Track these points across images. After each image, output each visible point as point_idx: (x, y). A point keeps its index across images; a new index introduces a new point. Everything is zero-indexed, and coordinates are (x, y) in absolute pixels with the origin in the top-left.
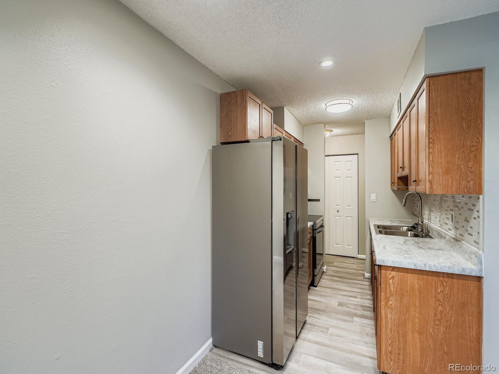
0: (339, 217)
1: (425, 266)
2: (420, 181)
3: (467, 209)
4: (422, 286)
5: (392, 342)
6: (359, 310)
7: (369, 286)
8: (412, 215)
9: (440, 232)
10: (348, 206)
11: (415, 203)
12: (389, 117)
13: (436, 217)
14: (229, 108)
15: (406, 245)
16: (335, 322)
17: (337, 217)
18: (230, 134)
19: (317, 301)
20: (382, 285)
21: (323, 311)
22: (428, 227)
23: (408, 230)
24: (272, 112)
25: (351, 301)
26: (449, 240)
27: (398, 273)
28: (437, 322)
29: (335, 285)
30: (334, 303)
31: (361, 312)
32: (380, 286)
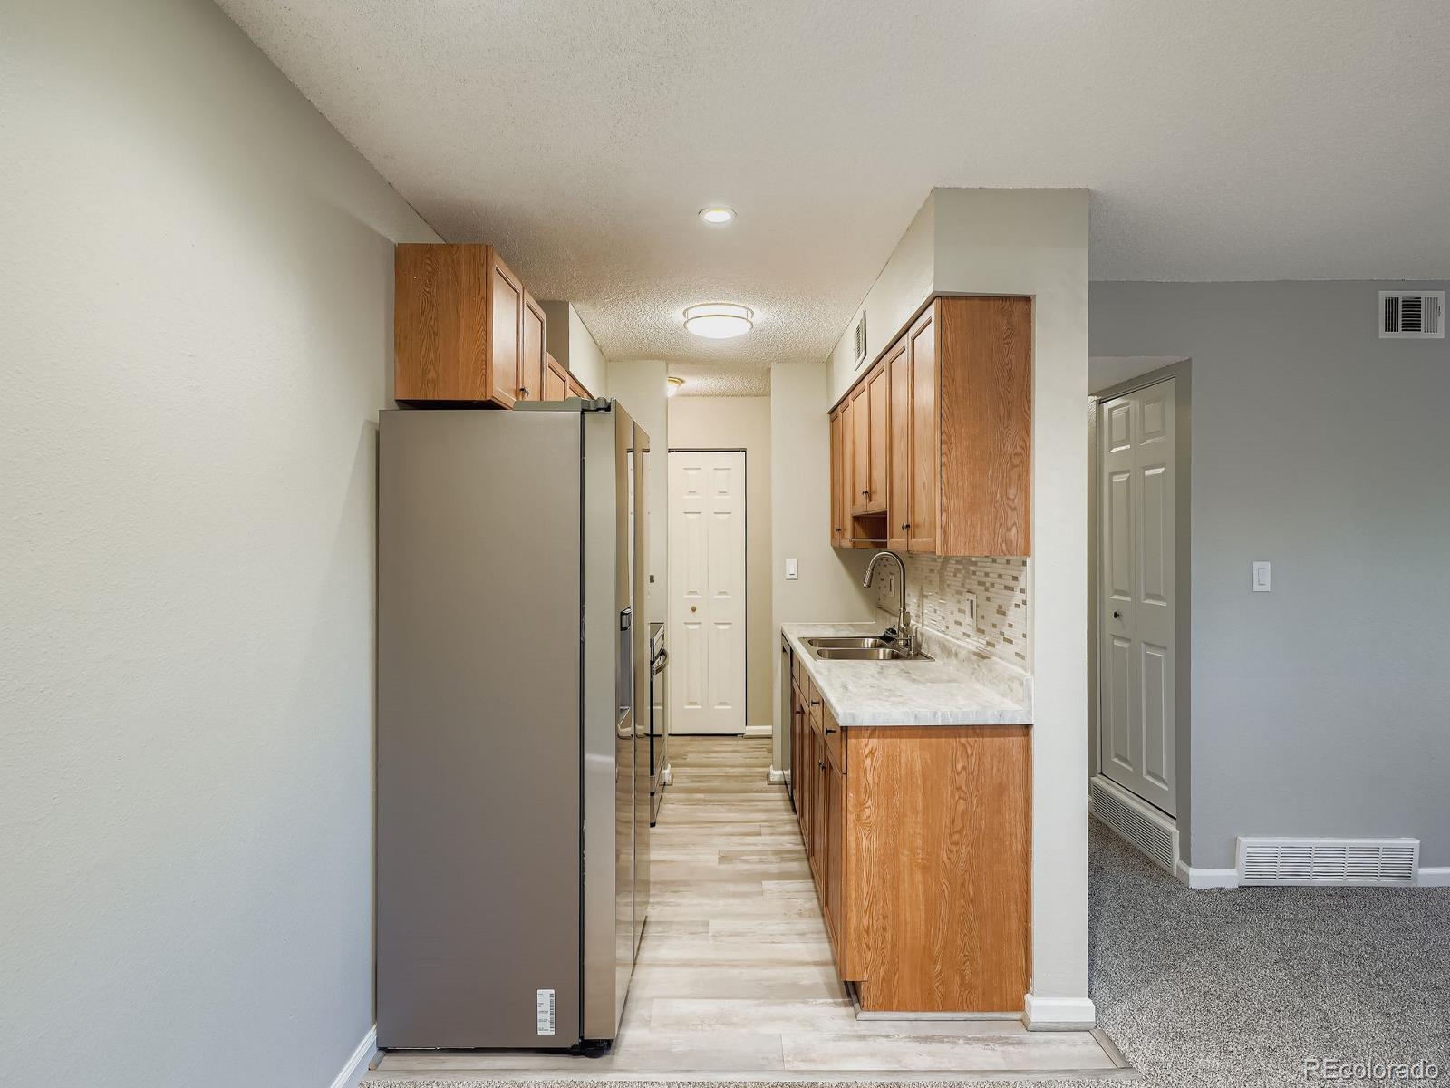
0: (696, 627)
1: (934, 717)
2: (917, 526)
3: (1003, 587)
4: (929, 761)
5: (870, 905)
6: (772, 863)
7: (784, 800)
8: (878, 610)
9: (946, 643)
10: (721, 593)
11: (883, 580)
12: (826, 363)
13: (935, 611)
14: (429, 295)
15: (886, 678)
16: (721, 904)
17: (690, 627)
18: (432, 375)
19: (664, 861)
20: (850, 775)
21: (686, 883)
22: (918, 634)
23: (876, 646)
24: (543, 316)
25: (749, 845)
26: (968, 659)
27: (881, 740)
28: (956, 837)
29: (702, 813)
30: (706, 857)
31: (777, 865)
32: (844, 777)
